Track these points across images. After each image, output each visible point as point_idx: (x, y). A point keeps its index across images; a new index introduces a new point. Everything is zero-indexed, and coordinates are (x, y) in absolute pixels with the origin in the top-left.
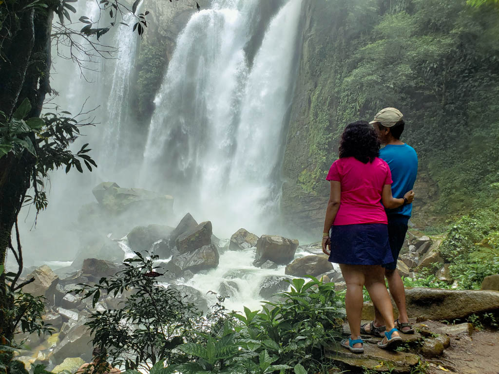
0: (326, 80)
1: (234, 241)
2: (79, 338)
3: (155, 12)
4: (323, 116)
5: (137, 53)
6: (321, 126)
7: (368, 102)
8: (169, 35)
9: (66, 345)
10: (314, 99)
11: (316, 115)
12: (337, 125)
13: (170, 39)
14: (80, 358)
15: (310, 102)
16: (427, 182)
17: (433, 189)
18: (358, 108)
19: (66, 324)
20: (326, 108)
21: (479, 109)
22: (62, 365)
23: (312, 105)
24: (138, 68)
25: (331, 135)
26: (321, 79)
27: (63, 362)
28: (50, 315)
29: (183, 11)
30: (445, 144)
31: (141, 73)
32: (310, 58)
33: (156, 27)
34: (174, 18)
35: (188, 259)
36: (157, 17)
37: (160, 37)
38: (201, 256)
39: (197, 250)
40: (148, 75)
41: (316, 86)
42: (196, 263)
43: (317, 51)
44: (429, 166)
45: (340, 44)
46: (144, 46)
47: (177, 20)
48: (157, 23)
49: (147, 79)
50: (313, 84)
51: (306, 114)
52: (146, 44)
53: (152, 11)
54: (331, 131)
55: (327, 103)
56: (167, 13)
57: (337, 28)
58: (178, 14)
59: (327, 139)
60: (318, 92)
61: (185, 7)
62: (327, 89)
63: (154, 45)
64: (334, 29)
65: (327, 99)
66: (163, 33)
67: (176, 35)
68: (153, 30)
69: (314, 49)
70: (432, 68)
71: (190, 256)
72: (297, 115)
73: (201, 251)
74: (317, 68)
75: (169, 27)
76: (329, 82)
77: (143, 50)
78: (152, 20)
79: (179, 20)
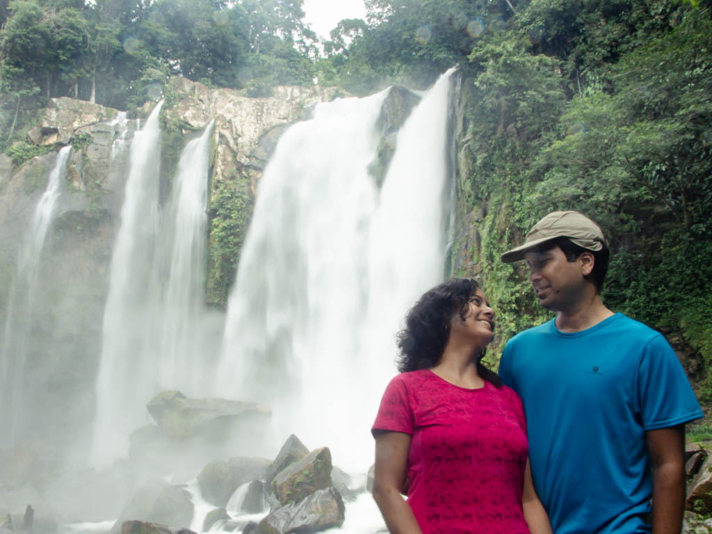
0: (499, 203)
3: (232, 133)
5: (209, 193)
6: (500, 274)
8: (254, 162)
11: (491, 258)
13: (255, 168)
15: (479, 238)
17: (694, 361)
20: (504, 246)
23: (483, 244)
24: (212, 214)
25: (518, 287)
26: (491, 205)
29: (273, 128)
30: (701, 287)
31: (215, 221)
32: (471, 174)
33: (235, 154)
34: (260, 138)
35: (292, 515)
36: (235, 139)
37: (240, 167)
38: (314, 508)
39: (306, 499)
40: (224, 224)
41: (485, 214)
42: (305, 521)
43: (479, 162)
44: (682, 324)
45: (513, 149)
46: (219, 181)
47: (263, 140)
48: (235, 148)
49: (224, 229)
50: (480, 211)
51: (475, 258)
52: (221, 178)
53: (226, 133)
54: (517, 281)
55: (506, 238)
56: (249, 132)
57: (505, 127)
58: (265, 132)
59: (512, 294)
60: (488, 223)
61: (275, 121)
62: (502, 217)
63: (233, 178)
64: (500, 129)
65: (504, 232)
66: (244, 161)
67: (264, 162)
68: (230, 159)
69: (475, 160)
70: (659, 172)
71: (295, 510)
72: (461, 261)
73: (313, 500)
74: (483, 187)
75: (253, 152)
76: (504, 206)
77: (217, 187)
78: (227, 144)
79: (267, 139)
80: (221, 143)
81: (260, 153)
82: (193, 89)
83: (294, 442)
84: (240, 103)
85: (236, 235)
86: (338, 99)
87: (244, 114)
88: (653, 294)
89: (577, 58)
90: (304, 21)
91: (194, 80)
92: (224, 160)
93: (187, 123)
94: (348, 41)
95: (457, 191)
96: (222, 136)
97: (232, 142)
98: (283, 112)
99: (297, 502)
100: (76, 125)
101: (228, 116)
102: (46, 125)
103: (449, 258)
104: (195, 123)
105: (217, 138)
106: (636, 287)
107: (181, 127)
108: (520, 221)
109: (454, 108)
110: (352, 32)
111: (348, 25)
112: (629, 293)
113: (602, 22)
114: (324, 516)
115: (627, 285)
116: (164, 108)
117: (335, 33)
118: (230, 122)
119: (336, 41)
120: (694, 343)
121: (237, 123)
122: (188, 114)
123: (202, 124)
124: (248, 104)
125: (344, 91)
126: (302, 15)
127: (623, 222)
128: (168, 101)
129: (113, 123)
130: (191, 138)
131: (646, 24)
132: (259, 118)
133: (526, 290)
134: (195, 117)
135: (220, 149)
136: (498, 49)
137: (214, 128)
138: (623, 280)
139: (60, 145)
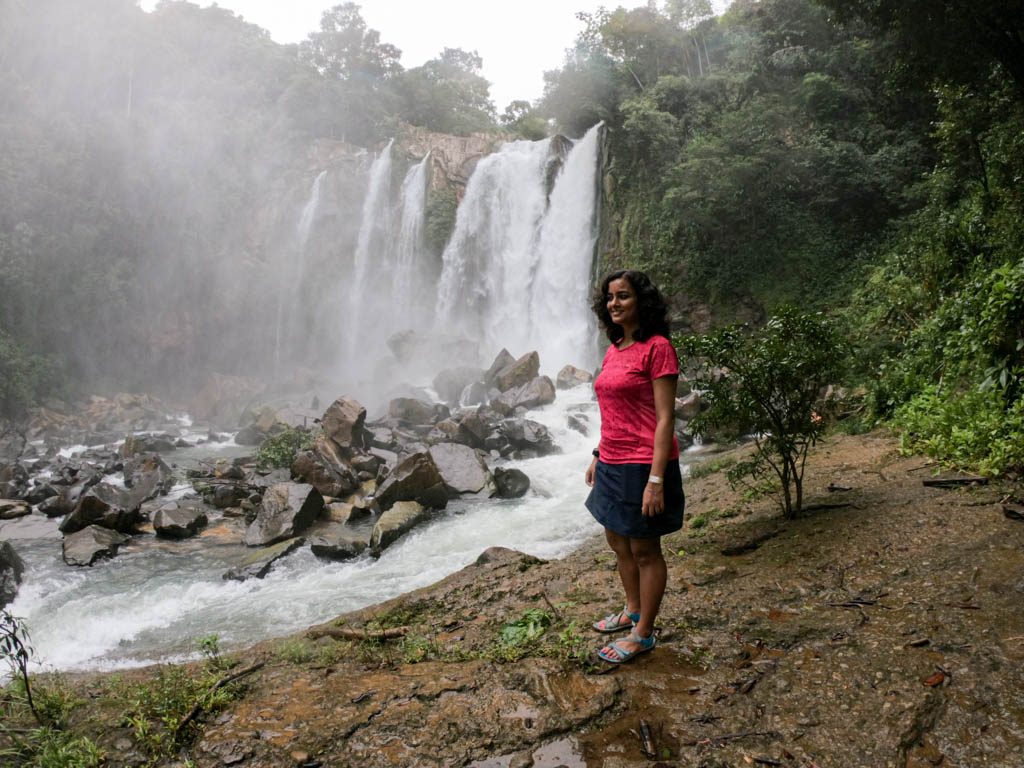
0: (633, 210)
1: (562, 379)
2: (409, 474)
3: (444, 159)
4: (636, 245)
5: (426, 199)
6: (635, 255)
7: (681, 228)
8: (459, 179)
9: (392, 485)
10: (623, 229)
11: (628, 245)
12: (653, 254)
13: (461, 183)
14: (414, 503)
15: (618, 233)
16: (750, 307)
17: (758, 314)
18: (672, 235)
19: (382, 465)
20: (637, 236)
21: (788, 232)
22: (392, 510)
23: (622, 236)
24: (428, 214)
25: (647, 264)
26: (628, 210)
27: (391, 507)
28: (361, 457)
29: (473, 157)
30: (763, 267)
31: (431, 219)
32: (614, 190)
33: (445, 173)
34: (464, 163)
35: (517, 395)
36: (446, 164)
37: (450, 182)
38: (534, 389)
39: (526, 384)
40: (438, 220)
41: (623, 217)
42: (528, 398)
43: (620, 182)
44: (752, 290)
45: (643, 175)
46: (434, 192)
47: (466, 165)
48: (446, 169)
49: (438, 224)
50: (619, 215)
51: (616, 245)
52: (435, 189)
53: (440, 159)
54: (645, 260)
55: (638, 232)
56: (456, 159)
57: (638, 160)
58: (468, 159)
59: (643, 268)
60: (626, 222)
61: (474, 152)
62: (636, 218)
63: (443, 189)
64: (634, 163)
65: (637, 228)
66: (453, 178)
67: (467, 179)
68: (442, 176)
69: (616, 181)
70: (738, 195)
71: (519, 392)
72: (606, 248)
73: (533, 384)
74: (622, 199)
75: (459, 172)
76: (637, 211)
77: (432, 196)
78: (440, 166)
79: (469, 164)
80: (436, 166)
81: (463, 173)
82: (415, 132)
83: (505, 353)
84: (450, 140)
85: (446, 229)
86: (518, 141)
87: (452, 146)
88: (735, 271)
89: (686, 120)
90: (489, 99)
91: (416, 126)
92: (438, 177)
93: (411, 154)
94: (517, 115)
95: (602, 202)
96: (436, 161)
97: (443, 165)
98: (479, 147)
99: (520, 386)
100: (331, 157)
101: (441, 148)
102: (310, 157)
103: (596, 248)
104: (416, 154)
105: (433, 163)
106: (723, 267)
107: (406, 157)
108: (648, 221)
109: (601, 149)
110: (520, 110)
111: (518, 105)
112: (719, 270)
113: (700, 102)
114: (542, 393)
115: (718, 265)
116: (394, 144)
117: (509, 109)
118: (443, 152)
119: (509, 114)
120: (759, 302)
121: (447, 152)
122: (412, 147)
123: (421, 155)
124: (456, 142)
125: (522, 137)
126: (488, 95)
127: (716, 225)
128: (398, 139)
129: (357, 155)
130: (413, 164)
131: (727, 106)
132: (463, 150)
133: (651, 267)
134: (416, 150)
135: (435, 170)
136: (638, 106)
137: (430, 156)
138: (715, 262)
139: (319, 171)
